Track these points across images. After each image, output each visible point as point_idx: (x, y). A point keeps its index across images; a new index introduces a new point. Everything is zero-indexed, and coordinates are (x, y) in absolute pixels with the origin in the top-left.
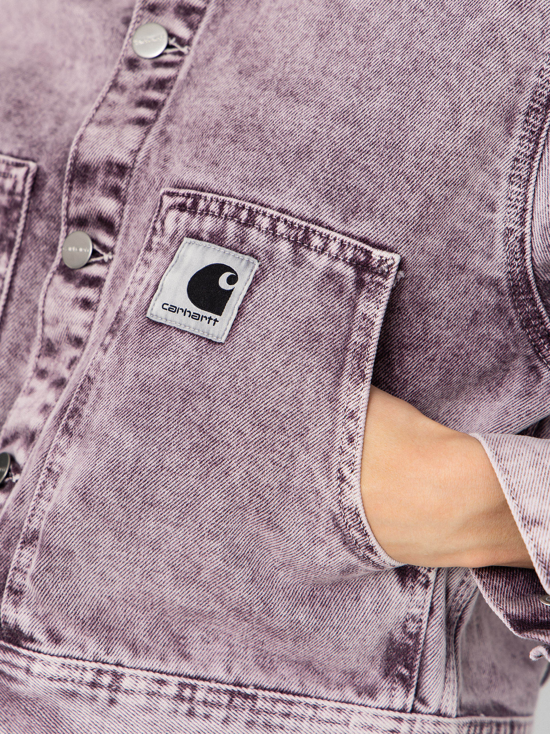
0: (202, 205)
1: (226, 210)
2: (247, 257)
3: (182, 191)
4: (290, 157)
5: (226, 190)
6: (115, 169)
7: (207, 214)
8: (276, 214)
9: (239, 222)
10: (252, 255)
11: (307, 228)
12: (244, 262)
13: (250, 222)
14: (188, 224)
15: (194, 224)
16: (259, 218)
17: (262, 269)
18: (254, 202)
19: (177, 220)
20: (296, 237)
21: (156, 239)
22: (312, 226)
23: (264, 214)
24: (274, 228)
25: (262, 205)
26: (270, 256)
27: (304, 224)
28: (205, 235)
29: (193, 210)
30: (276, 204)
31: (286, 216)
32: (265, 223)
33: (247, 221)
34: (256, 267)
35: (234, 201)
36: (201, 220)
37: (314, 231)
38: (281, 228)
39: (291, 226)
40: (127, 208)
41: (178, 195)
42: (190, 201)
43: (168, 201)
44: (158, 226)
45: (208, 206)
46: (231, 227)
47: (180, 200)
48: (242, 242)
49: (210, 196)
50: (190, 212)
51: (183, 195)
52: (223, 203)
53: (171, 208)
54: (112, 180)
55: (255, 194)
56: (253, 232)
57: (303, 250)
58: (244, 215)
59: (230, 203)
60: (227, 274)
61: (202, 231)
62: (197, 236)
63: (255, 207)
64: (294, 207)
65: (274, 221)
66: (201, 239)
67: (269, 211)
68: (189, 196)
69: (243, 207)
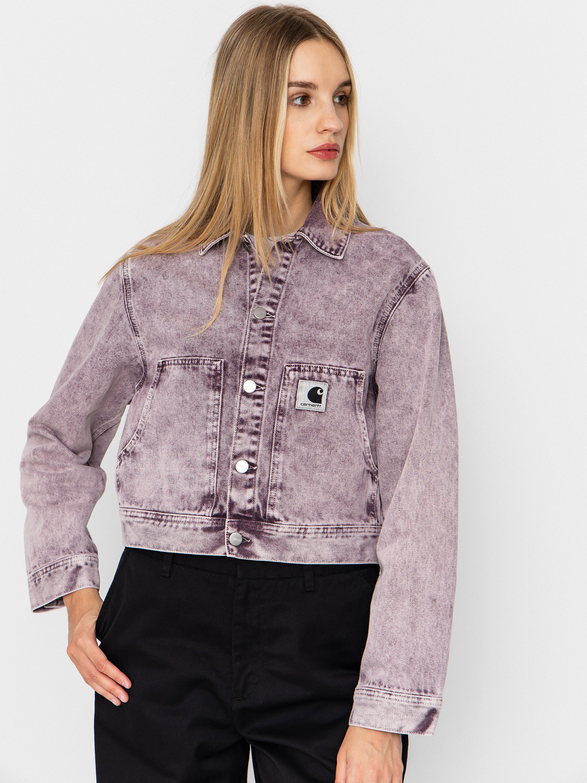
0: (302, 368)
1: (312, 369)
2: (323, 383)
3: (293, 365)
4: (328, 348)
5: (309, 362)
6: (262, 359)
7: (305, 371)
8: (329, 367)
9: (317, 372)
10: (324, 381)
11: (339, 369)
12: (323, 385)
13: (321, 371)
14: (299, 375)
15: (302, 375)
16: (324, 369)
17: (329, 386)
18: (320, 365)
19: (294, 374)
20: (336, 373)
21: (286, 381)
22: (340, 368)
23: (325, 368)
24: (329, 371)
25: (323, 365)
26: (330, 381)
27: (338, 368)
28: (307, 378)
29: (299, 370)
30: (328, 364)
31: (332, 367)
32: (326, 370)
33: (320, 371)
34: (328, 385)
35: (314, 365)
36: (304, 373)
37: (341, 370)
38: (331, 371)
39: (334, 370)
40: (269, 371)
41: (291, 366)
42: (297, 368)
43: (288, 369)
44: (286, 377)
45: (305, 368)
46: (315, 374)
47: (293, 367)
48: (320, 378)
49: (304, 365)
50: (298, 371)
51: (294, 366)
52: (310, 367)
53: (291, 370)
54: (262, 363)
55: (320, 362)
56: (323, 374)
57: (339, 377)
58: (318, 369)
59: (312, 366)
60: (319, 390)
61: (305, 377)
62: (304, 379)
63: (321, 366)
64: (334, 364)
65: (329, 369)
66: (306, 380)
67: (326, 367)
68: (296, 366)
69: (317, 367)
